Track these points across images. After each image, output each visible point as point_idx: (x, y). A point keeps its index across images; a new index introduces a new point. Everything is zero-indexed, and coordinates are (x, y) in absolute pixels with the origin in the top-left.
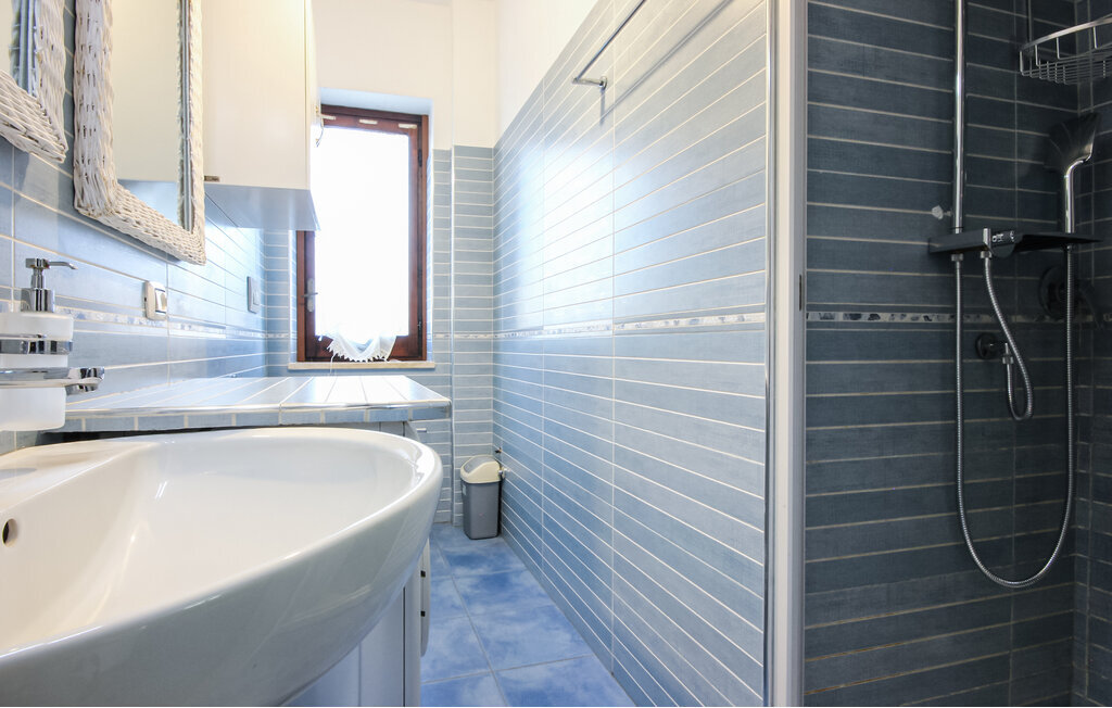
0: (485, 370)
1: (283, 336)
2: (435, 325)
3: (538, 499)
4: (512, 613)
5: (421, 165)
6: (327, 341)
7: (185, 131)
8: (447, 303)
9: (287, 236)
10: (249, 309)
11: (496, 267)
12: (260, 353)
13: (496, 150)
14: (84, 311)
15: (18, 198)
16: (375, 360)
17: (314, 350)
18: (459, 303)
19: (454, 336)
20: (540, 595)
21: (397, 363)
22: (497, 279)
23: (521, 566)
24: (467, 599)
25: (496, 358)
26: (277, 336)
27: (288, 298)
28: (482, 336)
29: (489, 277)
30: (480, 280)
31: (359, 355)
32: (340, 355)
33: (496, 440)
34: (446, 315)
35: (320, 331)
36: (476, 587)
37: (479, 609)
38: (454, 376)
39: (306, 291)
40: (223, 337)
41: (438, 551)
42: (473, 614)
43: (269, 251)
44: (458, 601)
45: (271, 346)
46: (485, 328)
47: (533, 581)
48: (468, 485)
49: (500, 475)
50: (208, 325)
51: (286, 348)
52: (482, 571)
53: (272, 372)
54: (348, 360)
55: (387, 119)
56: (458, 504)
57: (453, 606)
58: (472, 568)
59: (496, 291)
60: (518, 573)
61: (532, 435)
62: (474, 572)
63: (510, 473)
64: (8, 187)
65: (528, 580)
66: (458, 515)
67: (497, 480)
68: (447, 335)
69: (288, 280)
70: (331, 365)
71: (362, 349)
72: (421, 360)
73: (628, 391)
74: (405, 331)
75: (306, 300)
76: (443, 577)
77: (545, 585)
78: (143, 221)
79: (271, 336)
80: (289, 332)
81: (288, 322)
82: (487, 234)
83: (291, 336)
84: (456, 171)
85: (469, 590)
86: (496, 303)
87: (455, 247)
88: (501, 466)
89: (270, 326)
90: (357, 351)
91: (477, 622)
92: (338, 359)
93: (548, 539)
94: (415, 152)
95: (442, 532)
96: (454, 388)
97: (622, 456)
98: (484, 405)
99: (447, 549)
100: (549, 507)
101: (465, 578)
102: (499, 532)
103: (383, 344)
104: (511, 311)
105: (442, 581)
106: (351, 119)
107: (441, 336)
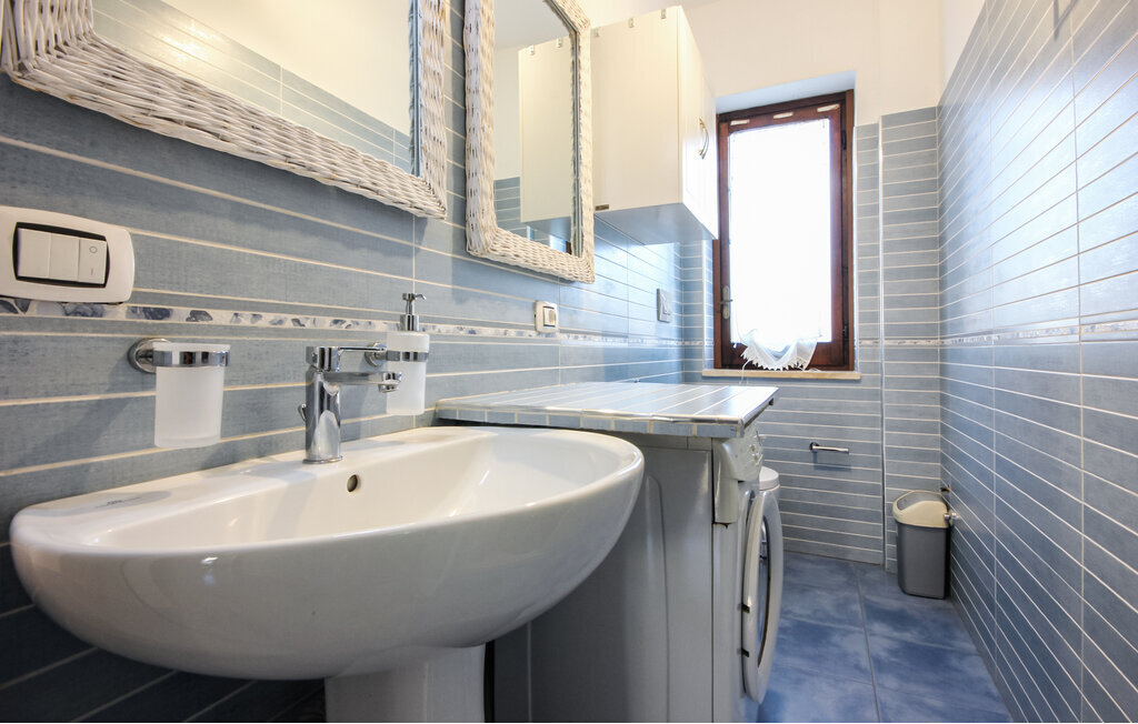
0: (928, 384)
1: (698, 343)
2: (861, 329)
3: (990, 562)
4: (937, 703)
5: (845, 148)
6: (742, 348)
7: (576, 172)
8: (875, 304)
9: (701, 247)
10: (658, 319)
11: (942, 255)
12: (675, 360)
13: (940, 108)
14: (475, 328)
15: (418, 250)
16: (790, 368)
17: (730, 357)
18: (889, 303)
19: (884, 343)
20: (989, 694)
21: (817, 373)
22: (943, 269)
23: (970, 647)
24: (879, 664)
25: (943, 370)
26: (693, 343)
27: (702, 306)
28: (923, 342)
29: (934, 269)
30: (920, 272)
31: (775, 363)
32: (754, 363)
33: (944, 474)
34: (874, 317)
35: (736, 337)
36: (894, 652)
37: (891, 682)
38: (884, 390)
39: (722, 299)
40: (625, 345)
41: (857, 595)
42: (882, 686)
43: (685, 263)
44: (865, 662)
45: (687, 354)
46: (929, 332)
47: (982, 672)
48: (901, 525)
49: (947, 520)
50: (605, 335)
51: (700, 354)
52: (910, 636)
53: (688, 378)
54: (761, 368)
55: (802, 108)
56: (891, 546)
57: (857, 667)
58: (896, 629)
59: (942, 285)
60: (963, 655)
61: (983, 474)
62: (896, 634)
63: (959, 520)
64: (410, 244)
65: (977, 669)
66: (891, 559)
67: (942, 525)
68: (876, 340)
69: (702, 289)
70: (742, 373)
71: (778, 357)
72: (848, 369)
73: (1101, 427)
74: (827, 338)
75: (722, 307)
76: (852, 628)
77: (998, 684)
78: (522, 254)
79: (687, 343)
80: (703, 340)
81: (702, 329)
82: (932, 214)
83: (707, 342)
84: (884, 146)
85: (883, 654)
86: (942, 300)
87: (885, 237)
88: (948, 508)
89: (686, 333)
90: (773, 360)
91: (884, 696)
92: (751, 366)
93: (1001, 619)
94: (838, 135)
95: (867, 575)
96: (884, 405)
97: (1094, 525)
98: (929, 428)
99: (868, 597)
100: (1002, 577)
101: (882, 638)
102: (948, 594)
103: (800, 351)
104: (958, 310)
105: (853, 632)
106: (764, 119)
107: (868, 342)
